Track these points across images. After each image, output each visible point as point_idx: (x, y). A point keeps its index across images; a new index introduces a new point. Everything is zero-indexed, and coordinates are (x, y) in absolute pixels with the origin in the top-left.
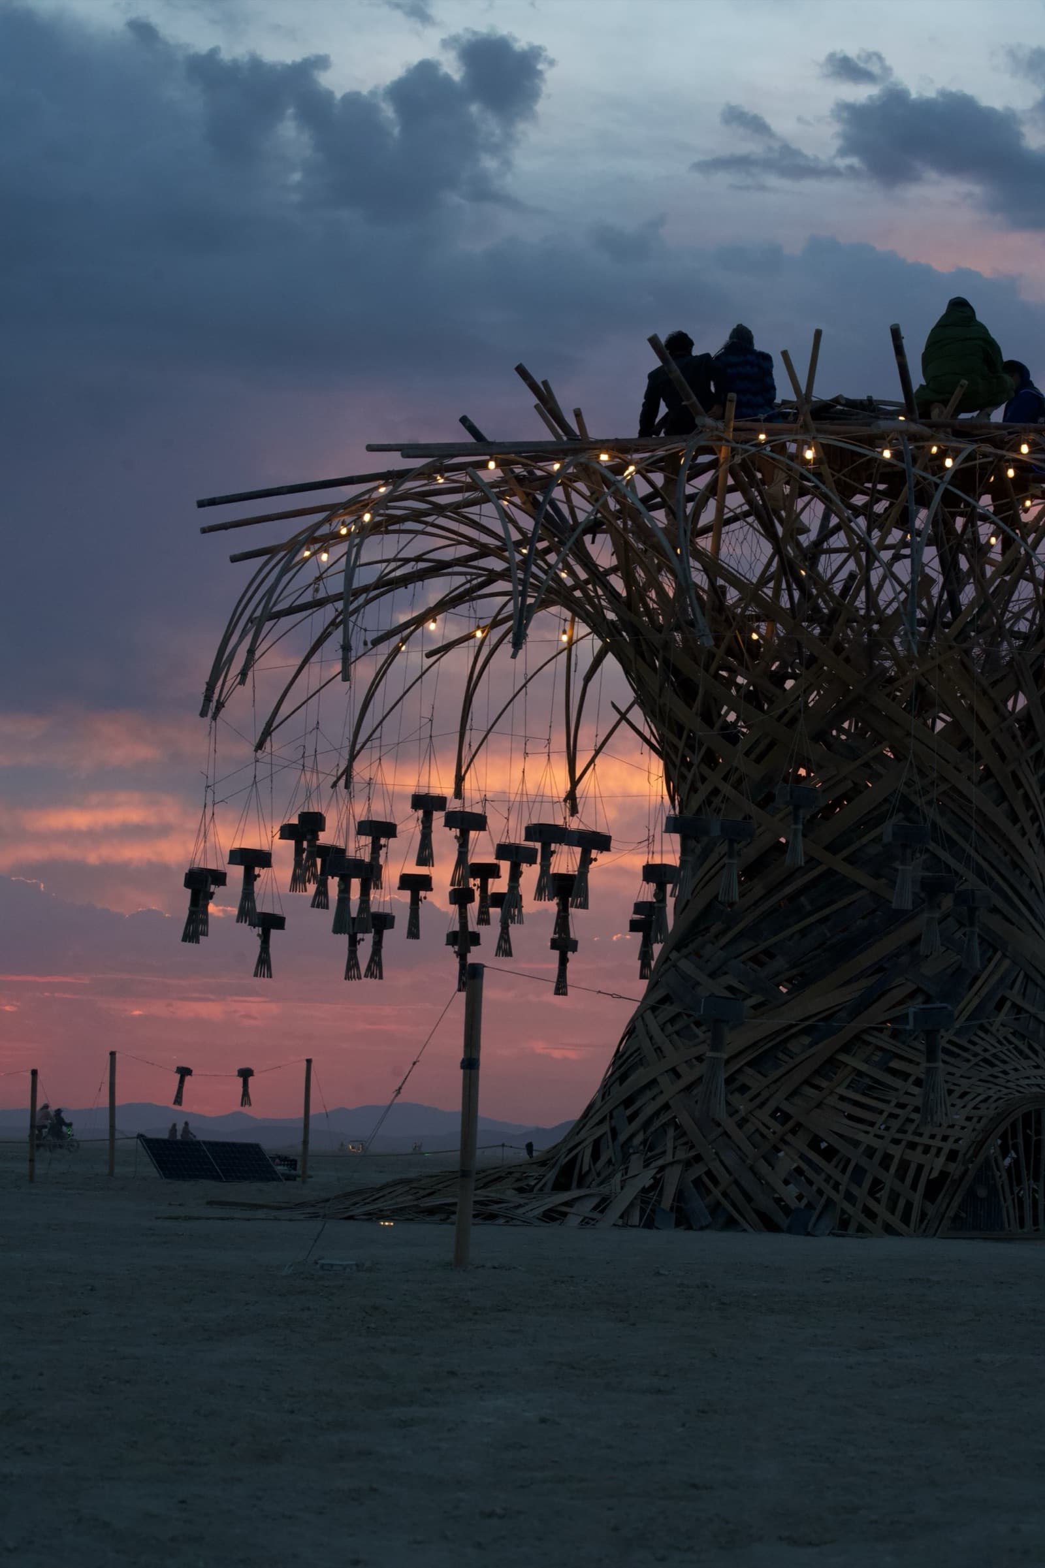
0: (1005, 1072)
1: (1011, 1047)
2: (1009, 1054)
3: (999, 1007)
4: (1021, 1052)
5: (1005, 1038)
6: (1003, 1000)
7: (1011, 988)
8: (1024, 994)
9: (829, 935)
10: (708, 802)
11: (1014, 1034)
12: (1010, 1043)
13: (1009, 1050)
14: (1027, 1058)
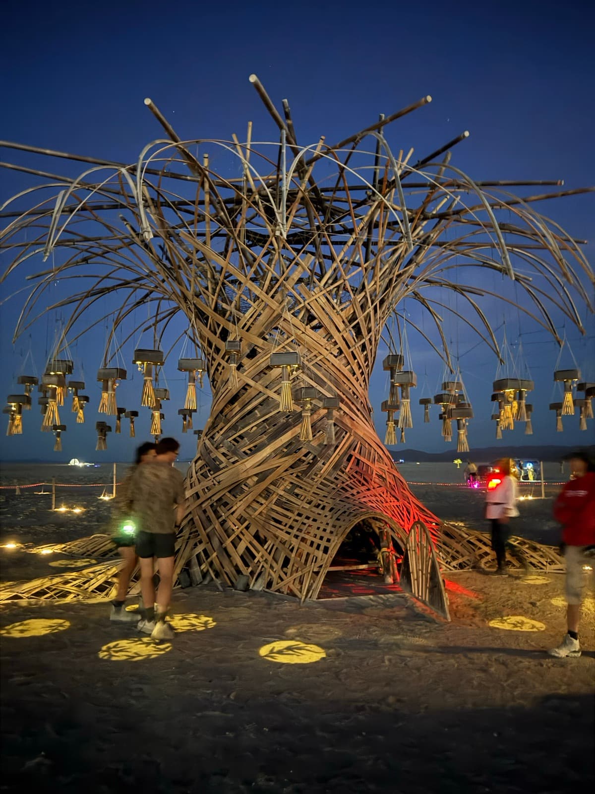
0: (353, 495)
1: (355, 480)
2: (354, 483)
3: (349, 460)
4: (360, 482)
5: (352, 475)
6: (351, 456)
7: (354, 450)
8: (360, 453)
9: (268, 427)
10: (217, 370)
11: (356, 472)
12: (355, 477)
13: (354, 481)
14: (363, 485)
